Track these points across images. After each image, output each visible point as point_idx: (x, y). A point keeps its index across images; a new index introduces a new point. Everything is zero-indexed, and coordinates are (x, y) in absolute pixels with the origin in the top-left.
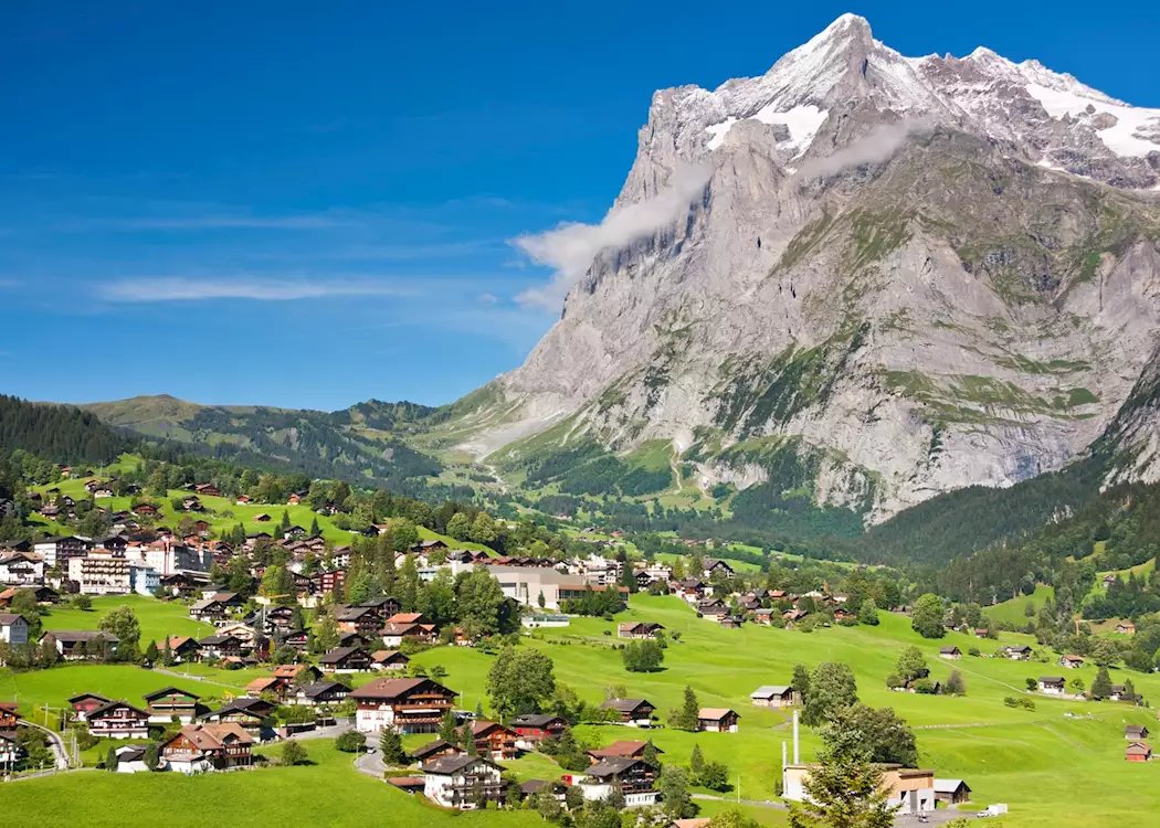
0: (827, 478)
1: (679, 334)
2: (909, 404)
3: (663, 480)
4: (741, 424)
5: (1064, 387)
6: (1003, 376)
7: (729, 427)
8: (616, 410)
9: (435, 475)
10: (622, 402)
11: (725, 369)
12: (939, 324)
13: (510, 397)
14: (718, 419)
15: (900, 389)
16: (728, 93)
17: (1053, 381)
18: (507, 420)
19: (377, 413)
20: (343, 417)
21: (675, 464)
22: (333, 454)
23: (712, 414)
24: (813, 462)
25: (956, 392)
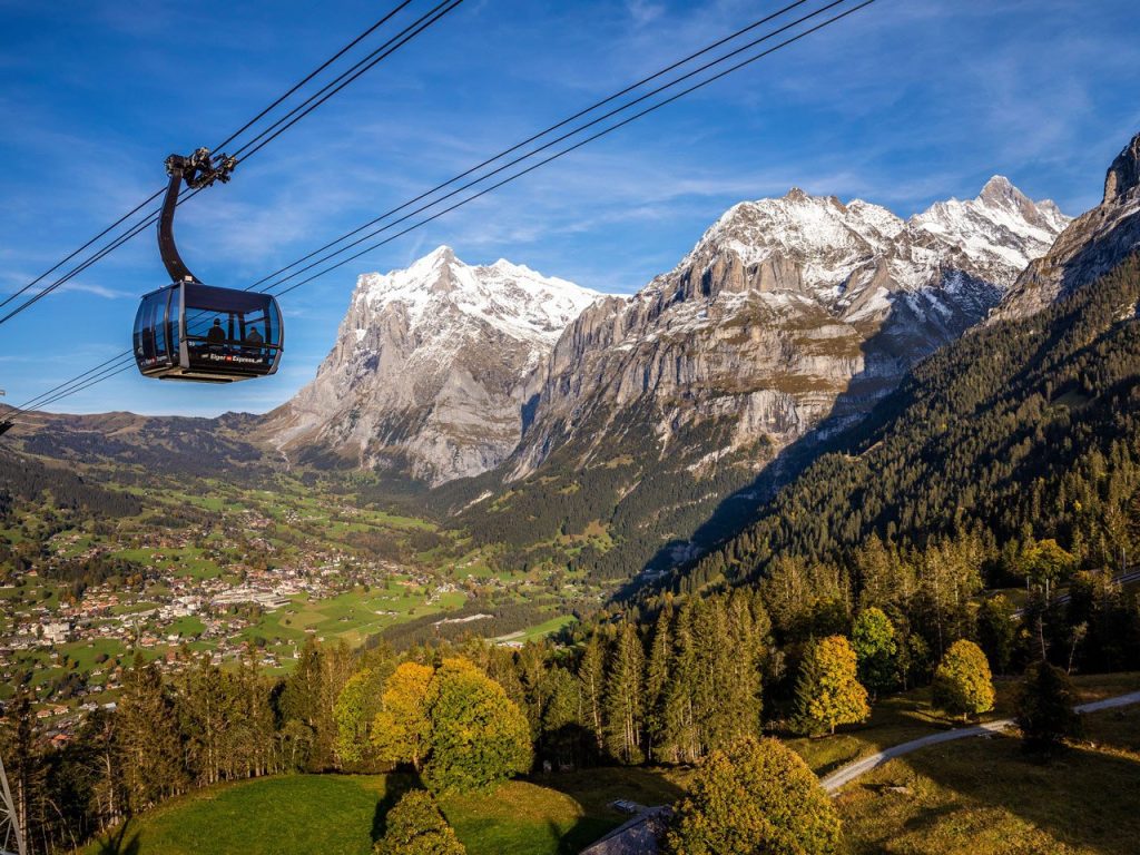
0: (417, 466)
1: (365, 395)
2: (448, 437)
3: (353, 463)
4: (387, 439)
5: (508, 428)
6: (485, 424)
7: (382, 440)
8: (337, 428)
9: (258, 459)
10: (340, 424)
11: (382, 414)
12: (462, 403)
13: (294, 413)
14: (378, 436)
15: (445, 431)
16: (392, 277)
17: (503, 425)
18: (292, 425)
19: (231, 419)
20: (215, 423)
21: (360, 455)
22: (211, 448)
23: (376, 434)
24: (412, 458)
25: (467, 432)
